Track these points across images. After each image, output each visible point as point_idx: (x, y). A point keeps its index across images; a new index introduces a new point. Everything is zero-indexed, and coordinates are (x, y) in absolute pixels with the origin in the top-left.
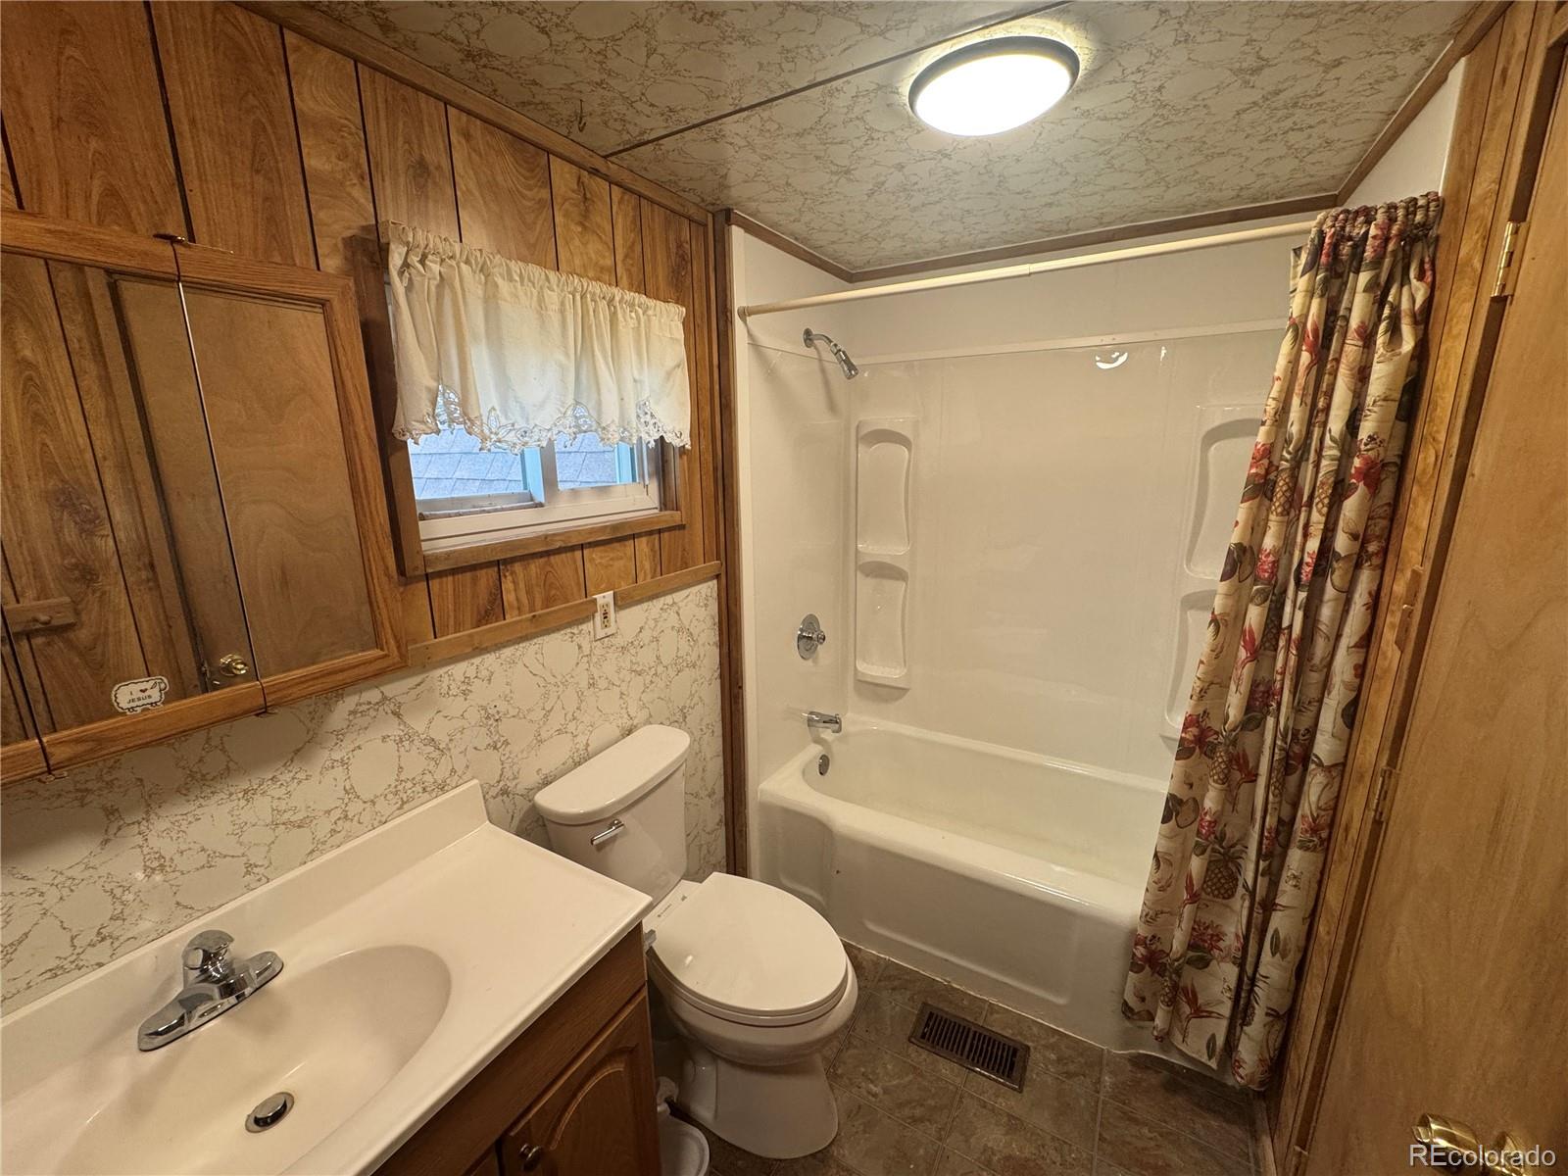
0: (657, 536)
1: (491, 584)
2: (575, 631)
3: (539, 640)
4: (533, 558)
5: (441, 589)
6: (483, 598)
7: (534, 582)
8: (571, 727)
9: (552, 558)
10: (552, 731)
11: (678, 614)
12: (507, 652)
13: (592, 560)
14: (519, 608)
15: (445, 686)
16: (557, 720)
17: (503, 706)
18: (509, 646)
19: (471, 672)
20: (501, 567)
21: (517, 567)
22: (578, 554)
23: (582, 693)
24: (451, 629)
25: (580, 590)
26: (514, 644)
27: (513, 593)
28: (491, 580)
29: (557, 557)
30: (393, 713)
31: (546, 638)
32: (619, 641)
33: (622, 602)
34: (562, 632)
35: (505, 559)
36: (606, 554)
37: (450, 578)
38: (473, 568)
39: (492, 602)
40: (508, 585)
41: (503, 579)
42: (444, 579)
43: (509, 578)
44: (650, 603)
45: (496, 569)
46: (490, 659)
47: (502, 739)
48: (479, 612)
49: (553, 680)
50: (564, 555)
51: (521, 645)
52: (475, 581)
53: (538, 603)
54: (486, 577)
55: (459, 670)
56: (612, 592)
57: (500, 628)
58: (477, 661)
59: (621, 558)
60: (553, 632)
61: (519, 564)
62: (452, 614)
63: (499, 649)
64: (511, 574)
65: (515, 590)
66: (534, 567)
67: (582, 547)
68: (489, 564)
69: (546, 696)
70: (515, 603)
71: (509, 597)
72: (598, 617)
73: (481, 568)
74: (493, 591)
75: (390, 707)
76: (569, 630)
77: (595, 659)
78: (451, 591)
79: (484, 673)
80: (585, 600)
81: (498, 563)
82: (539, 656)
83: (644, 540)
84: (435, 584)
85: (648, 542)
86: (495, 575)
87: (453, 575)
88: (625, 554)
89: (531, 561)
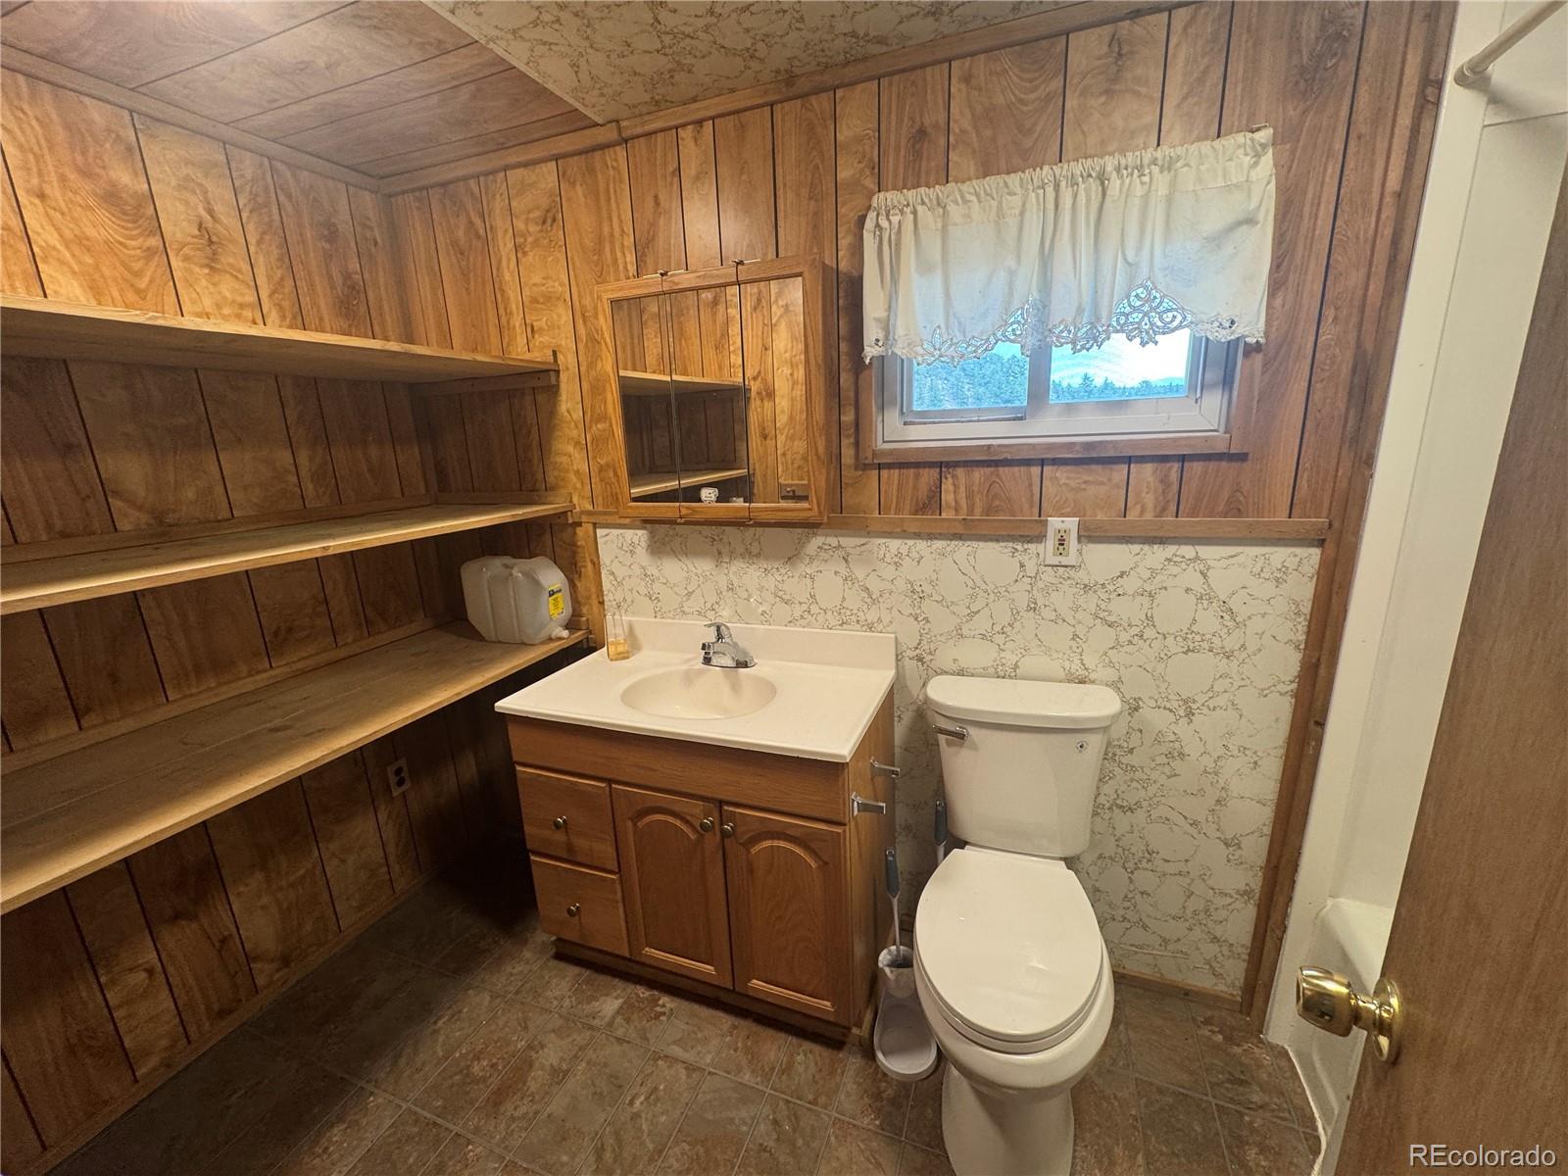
0: (1176, 466)
1: (932, 482)
2: (1019, 547)
3: (975, 544)
4: (977, 466)
5: (889, 478)
6: (923, 492)
7: (976, 489)
8: (999, 639)
9: (1001, 469)
10: (977, 632)
11: (1205, 576)
12: (939, 544)
13: (1054, 479)
14: (956, 510)
15: (882, 552)
16: (981, 624)
17: (927, 588)
18: (942, 539)
19: (904, 550)
20: (943, 469)
21: (960, 471)
22: (1035, 470)
23: (1018, 613)
24: (893, 511)
25: (1031, 507)
26: (947, 539)
27: (952, 496)
28: (932, 480)
29: (1007, 469)
30: (844, 558)
31: (982, 544)
32: (1081, 576)
33: (1091, 534)
34: (1002, 544)
35: (948, 463)
36: (1078, 476)
37: (897, 471)
38: (918, 465)
39: (930, 498)
40: (948, 485)
41: (944, 480)
42: (892, 471)
43: (950, 480)
44: (1146, 547)
45: (938, 470)
46: (921, 545)
47: (924, 616)
48: (917, 504)
49: (984, 586)
50: (1016, 469)
51: (953, 542)
52: (917, 477)
53: (978, 510)
54: (928, 476)
55: (895, 544)
56: (1078, 519)
57: (936, 520)
58: (910, 542)
59: (1102, 483)
60: (991, 540)
61: (962, 469)
62: (894, 500)
63: (931, 539)
64: (953, 477)
65: (955, 492)
66: (978, 475)
67: (1042, 462)
68: (931, 465)
69: (973, 597)
70: (953, 504)
71: (948, 497)
72: (1051, 542)
73: (925, 467)
74: (933, 488)
75: (842, 553)
76: (1011, 544)
77: (1041, 584)
78: (896, 482)
79: (914, 554)
80: (1037, 518)
81: (940, 465)
82: (971, 558)
83: (1149, 467)
84: (885, 473)
85: (1155, 471)
86: (937, 476)
87: (900, 468)
88: (1110, 480)
89: (975, 469)
